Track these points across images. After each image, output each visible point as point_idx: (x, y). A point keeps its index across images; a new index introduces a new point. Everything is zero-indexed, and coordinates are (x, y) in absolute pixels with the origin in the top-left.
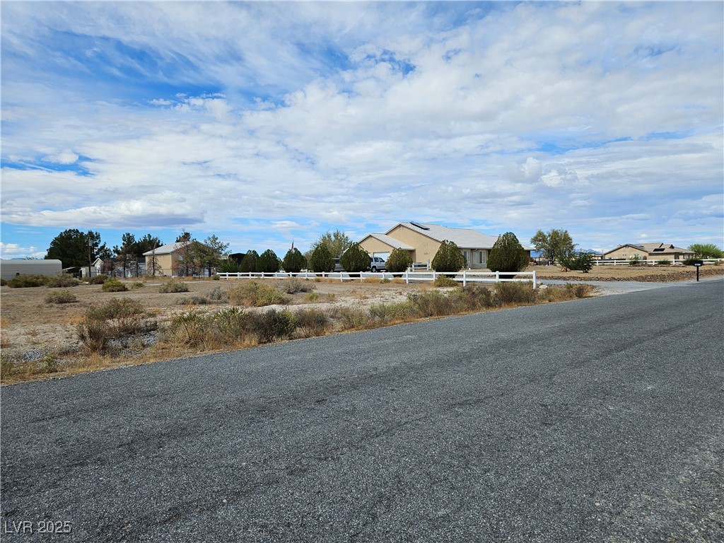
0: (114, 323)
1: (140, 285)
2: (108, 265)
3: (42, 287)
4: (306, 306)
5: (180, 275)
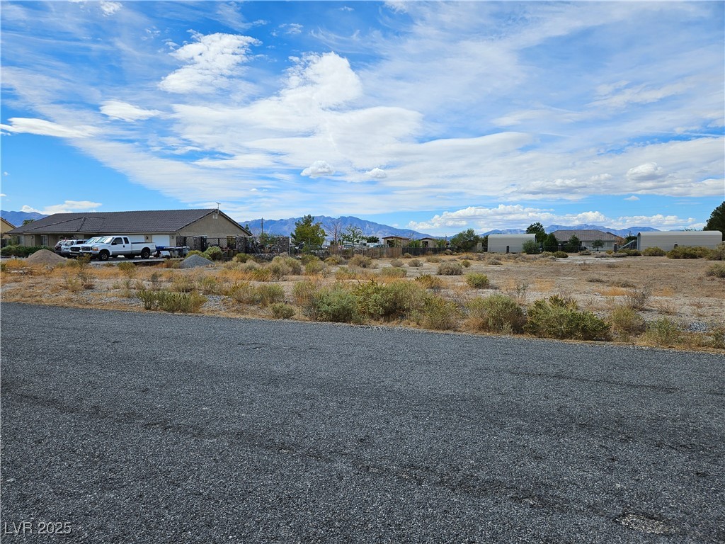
3: (701, 259)
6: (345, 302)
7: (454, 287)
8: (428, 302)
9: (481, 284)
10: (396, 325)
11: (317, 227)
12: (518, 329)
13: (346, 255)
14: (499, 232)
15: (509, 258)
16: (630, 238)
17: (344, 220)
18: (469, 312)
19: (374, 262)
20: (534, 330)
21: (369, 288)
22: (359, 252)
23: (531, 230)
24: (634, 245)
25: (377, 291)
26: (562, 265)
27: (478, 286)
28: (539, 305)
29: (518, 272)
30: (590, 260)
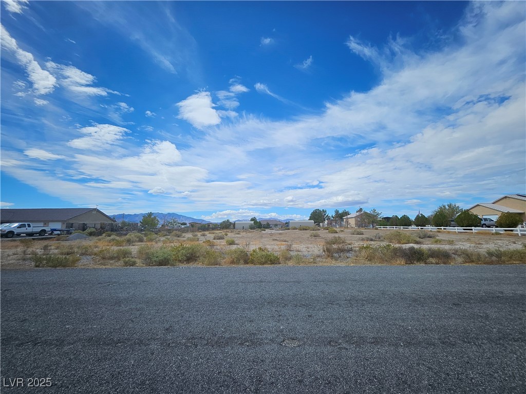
0: (335, 246)
1: (342, 231)
2: (330, 222)
3: (308, 230)
4: (433, 246)
5: (359, 227)
6: (166, 256)
7: (220, 245)
8: (208, 253)
9: (232, 243)
10: (192, 265)
11: (155, 218)
12: (246, 262)
13: (170, 231)
14: (240, 221)
15: (244, 231)
16: (286, 223)
17: (169, 214)
18: (226, 256)
19: (184, 234)
20: (253, 262)
21: (179, 247)
22: (176, 230)
23: (252, 220)
24: (288, 226)
25: (183, 249)
26: (263, 234)
27: (230, 244)
28: (254, 251)
29: (247, 237)
30: (273, 231)
